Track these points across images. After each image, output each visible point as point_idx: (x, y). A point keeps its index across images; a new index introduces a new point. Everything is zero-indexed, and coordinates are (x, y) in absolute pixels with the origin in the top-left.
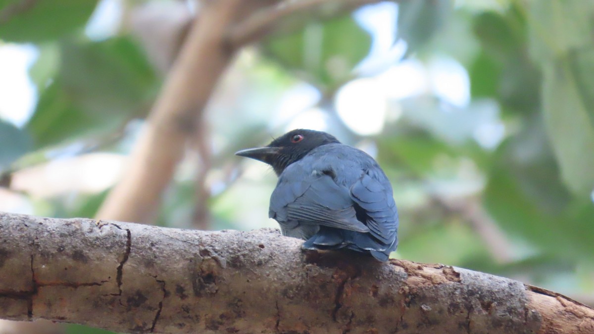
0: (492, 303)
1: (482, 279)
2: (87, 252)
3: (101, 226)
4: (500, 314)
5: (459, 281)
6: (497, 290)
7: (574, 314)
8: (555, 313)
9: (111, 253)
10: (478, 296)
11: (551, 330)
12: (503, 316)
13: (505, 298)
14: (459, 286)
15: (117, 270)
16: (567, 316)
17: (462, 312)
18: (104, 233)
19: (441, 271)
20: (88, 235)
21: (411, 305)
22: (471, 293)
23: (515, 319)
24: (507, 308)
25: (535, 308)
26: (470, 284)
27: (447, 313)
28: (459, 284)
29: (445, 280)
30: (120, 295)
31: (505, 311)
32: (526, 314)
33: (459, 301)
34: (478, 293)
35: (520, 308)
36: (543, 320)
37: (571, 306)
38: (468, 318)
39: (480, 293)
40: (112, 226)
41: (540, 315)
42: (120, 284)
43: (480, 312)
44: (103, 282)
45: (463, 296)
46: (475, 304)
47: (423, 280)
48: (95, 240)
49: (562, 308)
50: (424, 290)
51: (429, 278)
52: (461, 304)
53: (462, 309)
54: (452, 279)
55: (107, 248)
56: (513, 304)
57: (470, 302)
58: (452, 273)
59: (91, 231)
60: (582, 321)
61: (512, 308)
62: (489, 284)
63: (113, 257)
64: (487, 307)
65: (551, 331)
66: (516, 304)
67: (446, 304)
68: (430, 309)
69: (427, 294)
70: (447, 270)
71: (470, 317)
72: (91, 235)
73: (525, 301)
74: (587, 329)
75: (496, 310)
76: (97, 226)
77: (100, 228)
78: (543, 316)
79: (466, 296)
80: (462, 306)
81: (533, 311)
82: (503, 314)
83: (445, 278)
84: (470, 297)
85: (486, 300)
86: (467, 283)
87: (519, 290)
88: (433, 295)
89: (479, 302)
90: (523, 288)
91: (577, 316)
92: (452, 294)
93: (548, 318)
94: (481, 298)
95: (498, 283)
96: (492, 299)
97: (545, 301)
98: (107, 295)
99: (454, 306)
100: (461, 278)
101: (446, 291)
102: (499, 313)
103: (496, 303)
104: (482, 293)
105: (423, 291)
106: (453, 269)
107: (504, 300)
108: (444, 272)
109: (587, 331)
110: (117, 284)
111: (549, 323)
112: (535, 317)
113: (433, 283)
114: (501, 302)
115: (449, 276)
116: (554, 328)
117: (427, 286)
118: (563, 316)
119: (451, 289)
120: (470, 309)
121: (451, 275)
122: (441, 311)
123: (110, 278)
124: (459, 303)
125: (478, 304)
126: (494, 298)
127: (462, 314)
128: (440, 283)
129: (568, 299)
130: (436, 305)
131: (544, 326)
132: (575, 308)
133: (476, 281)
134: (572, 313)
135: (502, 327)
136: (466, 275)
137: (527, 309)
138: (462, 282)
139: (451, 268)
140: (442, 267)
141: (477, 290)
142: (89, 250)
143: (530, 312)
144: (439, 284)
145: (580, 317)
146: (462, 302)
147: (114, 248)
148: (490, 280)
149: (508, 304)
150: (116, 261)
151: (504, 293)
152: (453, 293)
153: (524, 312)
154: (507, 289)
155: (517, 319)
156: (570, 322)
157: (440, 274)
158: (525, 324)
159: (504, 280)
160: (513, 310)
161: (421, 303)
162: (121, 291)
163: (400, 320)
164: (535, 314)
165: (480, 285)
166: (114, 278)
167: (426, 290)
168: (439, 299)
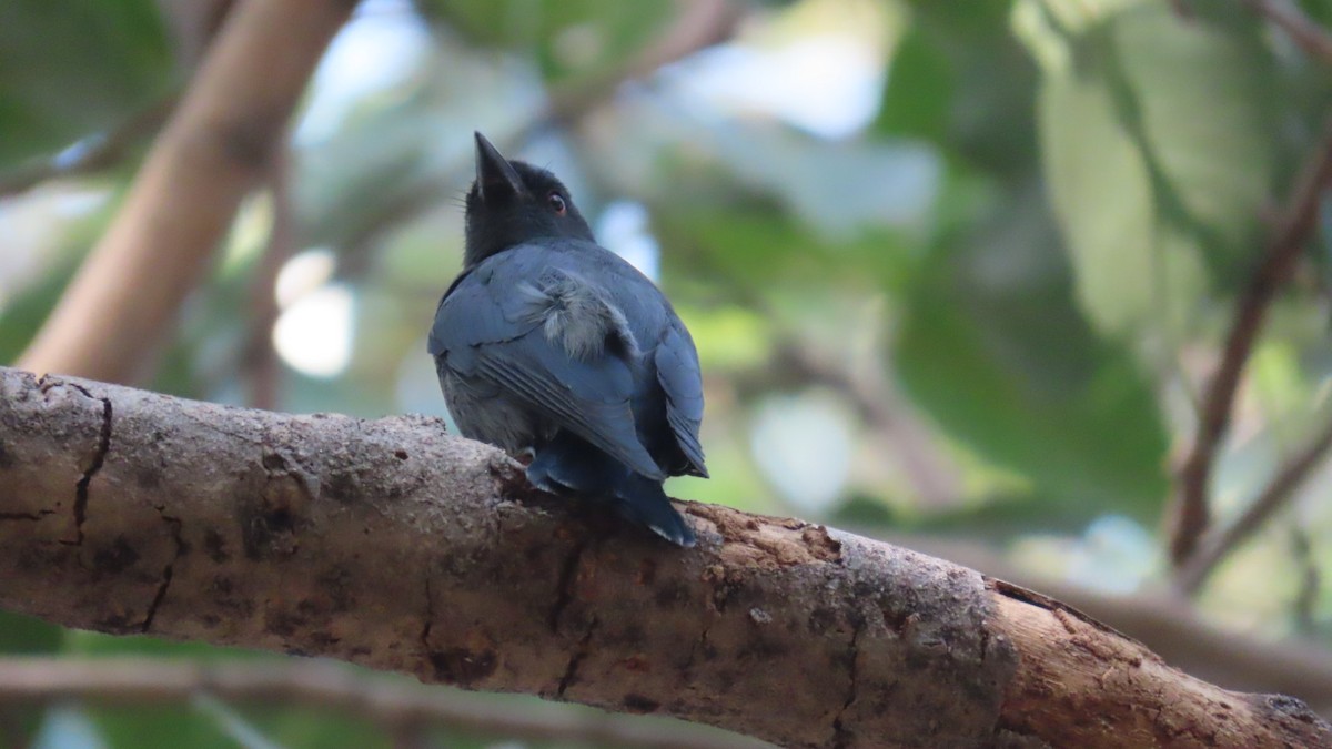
0: (910, 613)
1: (889, 558)
2: (13, 443)
3: (48, 387)
4: (925, 641)
5: (839, 561)
6: (921, 586)
7: (1092, 651)
8: (1048, 646)
9: (65, 448)
10: (879, 596)
11: (1037, 683)
12: (931, 644)
13: (938, 606)
14: (838, 572)
15: (76, 490)
16: (1074, 654)
17: (839, 631)
18: (53, 404)
19: (798, 535)
20: (15, 406)
21: (726, 607)
22: (864, 589)
23: (959, 654)
24: (942, 629)
25: (1004, 632)
26: (863, 567)
27: (807, 629)
28: (837, 566)
29: (807, 556)
30: (79, 543)
31: (936, 635)
32: (984, 644)
33: (833, 604)
34: (878, 591)
35: (973, 629)
36: (1021, 661)
37: (1086, 631)
38: (852, 644)
39: (882, 590)
40: (72, 388)
41: (1015, 649)
42: (80, 519)
43: (879, 632)
44: (44, 512)
45: (845, 595)
46: (871, 616)
47: (757, 554)
48: (32, 419)
49: (1065, 636)
50: (758, 574)
51: (771, 550)
52: (839, 613)
53: (842, 622)
54: (823, 555)
55: (57, 437)
56: (957, 618)
57: (860, 609)
58: (822, 542)
59: (25, 398)
60: (1109, 667)
61: (953, 629)
62: (905, 571)
63: (69, 458)
64: (897, 621)
65: (1036, 686)
66: (962, 618)
67: (805, 610)
68: (770, 619)
69: (765, 585)
70: (813, 535)
71: (856, 643)
72: (25, 407)
73: (983, 614)
74: (1120, 686)
75: (917, 630)
76: (38, 386)
77: (44, 391)
78: (1020, 650)
79: (852, 595)
80: (842, 616)
81: (1000, 637)
82: (933, 640)
83: (806, 551)
84: (861, 598)
85: (896, 607)
86: (855, 566)
87: (970, 591)
88: (779, 588)
89: (879, 611)
90: (980, 586)
91: (1099, 657)
92: (819, 590)
93: (1032, 656)
94: (885, 602)
95: (924, 570)
96: (910, 605)
97: (1030, 618)
98: (50, 543)
99: (823, 616)
100: (843, 553)
101: (806, 581)
102: (924, 637)
103: (918, 614)
104: (887, 590)
105: (755, 578)
106: (826, 532)
107: (936, 609)
108: (806, 539)
109: (1119, 690)
110: (74, 518)
111: (1034, 667)
112: (1004, 652)
113: (779, 562)
114: (928, 614)
115: (817, 548)
116: (1045, 680)
117: (767, 567)
118: (1066, 655)
119: (818, 577)
120: (859, 624)
121: (820, 545)
122: (793, 625)
123: (59, 504)
124: (833, 608)
125: (877, 615)
126: (914, 604)
127: (840, 634)
128: (795, 563)
129: (1080, 616)
130: (784, 610)
131: (1023, 672)
132: (1094, 637)
133: (875, 563)
134: (1087, 648)
135: (928, 671)
136: (855, 548)
137: (987, 633)
138: (845, 563)
139: (821, 529)
140: (802, 526)
141: (877, 582)
142: (17, 441)
143: (992, 641)
144: (792, 564)
145: (1105, 659)
146: (842, 608)
147: (73, 439)
148: (908, 563)
149: (945, 619)
150: (76, 467)
151: (937, 594)
152: (823, 587)
153: (979, 639)
154: (945, 586)
155: (963, 655)
156: (1081, 667)
157: (797, 541)
158: (980, 666)
159: (939, 565)
160: (954, 634)
161: (750, 604)
162: (81, 536)
163: (701, 639)
164: (1004, 645)
165: (885, 571)
166: (69, 503)
167: (762, 575)
168: (790, 598)
